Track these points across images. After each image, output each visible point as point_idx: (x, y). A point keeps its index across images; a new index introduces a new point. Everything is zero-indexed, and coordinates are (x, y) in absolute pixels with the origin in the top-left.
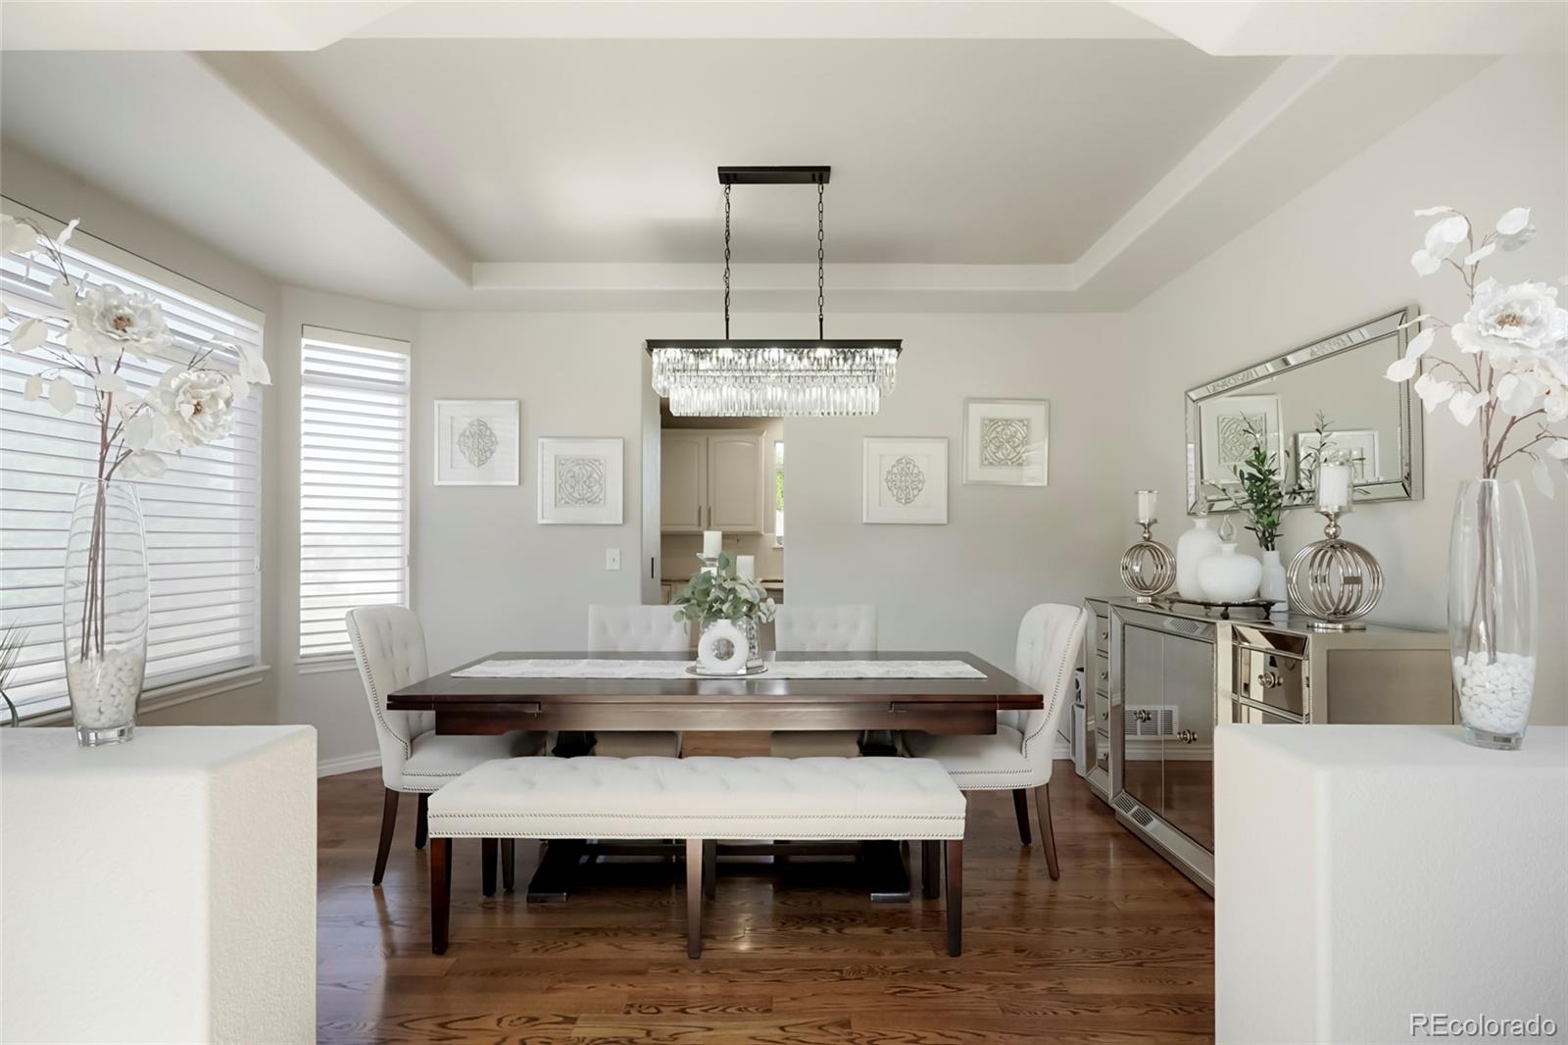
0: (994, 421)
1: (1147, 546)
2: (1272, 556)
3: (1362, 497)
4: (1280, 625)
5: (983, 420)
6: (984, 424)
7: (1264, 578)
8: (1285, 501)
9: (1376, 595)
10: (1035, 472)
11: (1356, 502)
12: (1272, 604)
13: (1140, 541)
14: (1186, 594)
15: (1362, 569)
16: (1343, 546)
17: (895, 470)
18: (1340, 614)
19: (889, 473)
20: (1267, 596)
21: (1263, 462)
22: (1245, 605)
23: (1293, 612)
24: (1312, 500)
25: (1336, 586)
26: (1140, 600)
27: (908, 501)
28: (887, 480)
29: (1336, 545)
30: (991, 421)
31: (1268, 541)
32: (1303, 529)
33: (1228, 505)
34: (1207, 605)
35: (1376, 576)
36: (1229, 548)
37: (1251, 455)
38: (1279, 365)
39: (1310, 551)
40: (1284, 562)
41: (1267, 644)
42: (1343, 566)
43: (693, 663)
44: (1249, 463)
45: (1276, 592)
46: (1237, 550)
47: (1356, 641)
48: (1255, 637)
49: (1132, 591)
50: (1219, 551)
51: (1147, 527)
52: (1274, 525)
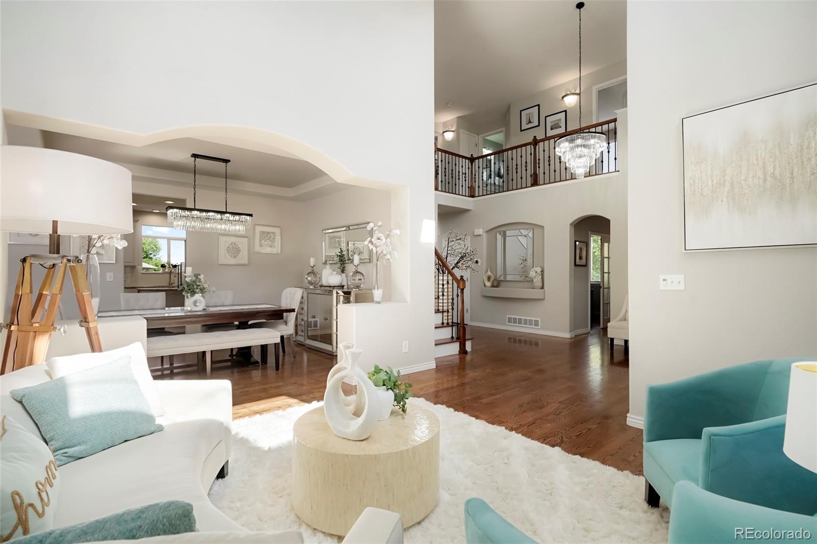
0: (264, 232)
1: (312, 273)
2: (344, 275)
3: (362, 262)
4: (346, 290)
5: (260, 232)
6: (260, 233)
7: (342, 280)
8: (347, 262)
9: (364, 283)
10: (276, 249)
11: (361, 263)
12: (344, 286)
13: (311, 271)
14: (324, 285)
15: (361, 277)
16: (358, 272)
17: (230, 247)
18: (358, 287)
19: (228, 247)
20: (343, 284)
21: (342, 252)
22: (339, 286)
23: (348, 288)
24: (352, 262)
25: (357, 281)
26: (311, 287)
27: (235, 257)
28: (227, 250)
29: (357, 272)
30: (263, 232)
31: (343, 271)
32: (350, 268)
33: (333, 262)
34: (330, 287)
35: (364, 278)
36: (335, 273)
37: (340, 251)
38: (348, 229)
39: (352, 273)
40: (347, 276)
41: (343, 294)
42: (358, 277)
43: (183, 308)
44: (339, 252)
45: (345, 283)
46: (337, 274)
47: (361, 292)
48: (341, 293)
49: (309, 285)
50: (332, 274)
51: (312, 267)
52: (344, 267)
